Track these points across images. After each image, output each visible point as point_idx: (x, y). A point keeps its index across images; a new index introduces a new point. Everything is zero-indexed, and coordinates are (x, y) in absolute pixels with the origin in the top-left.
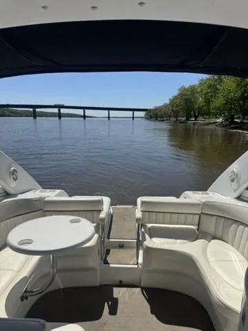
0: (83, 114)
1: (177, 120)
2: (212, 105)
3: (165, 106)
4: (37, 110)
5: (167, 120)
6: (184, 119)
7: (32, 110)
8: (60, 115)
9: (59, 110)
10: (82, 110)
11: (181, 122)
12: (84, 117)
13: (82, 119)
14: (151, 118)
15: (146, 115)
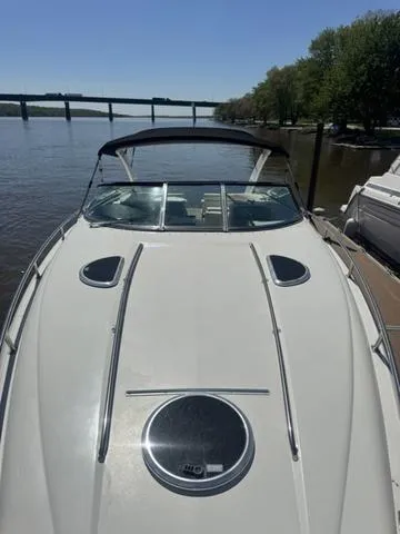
0: (108, 111)
1: (266, 124)
2: (313, 105)
3: (247, 98)
4: (28, 104)
5: (250, 123)
6: (276, 122)
7: (18, 103)
8: (68, 113)
9: (67, 105)
10: (107, 105)
11: (271, 129)
12: (111, 116)
13: (107, 119)
14: (224, 119)
15: (215, 113)
